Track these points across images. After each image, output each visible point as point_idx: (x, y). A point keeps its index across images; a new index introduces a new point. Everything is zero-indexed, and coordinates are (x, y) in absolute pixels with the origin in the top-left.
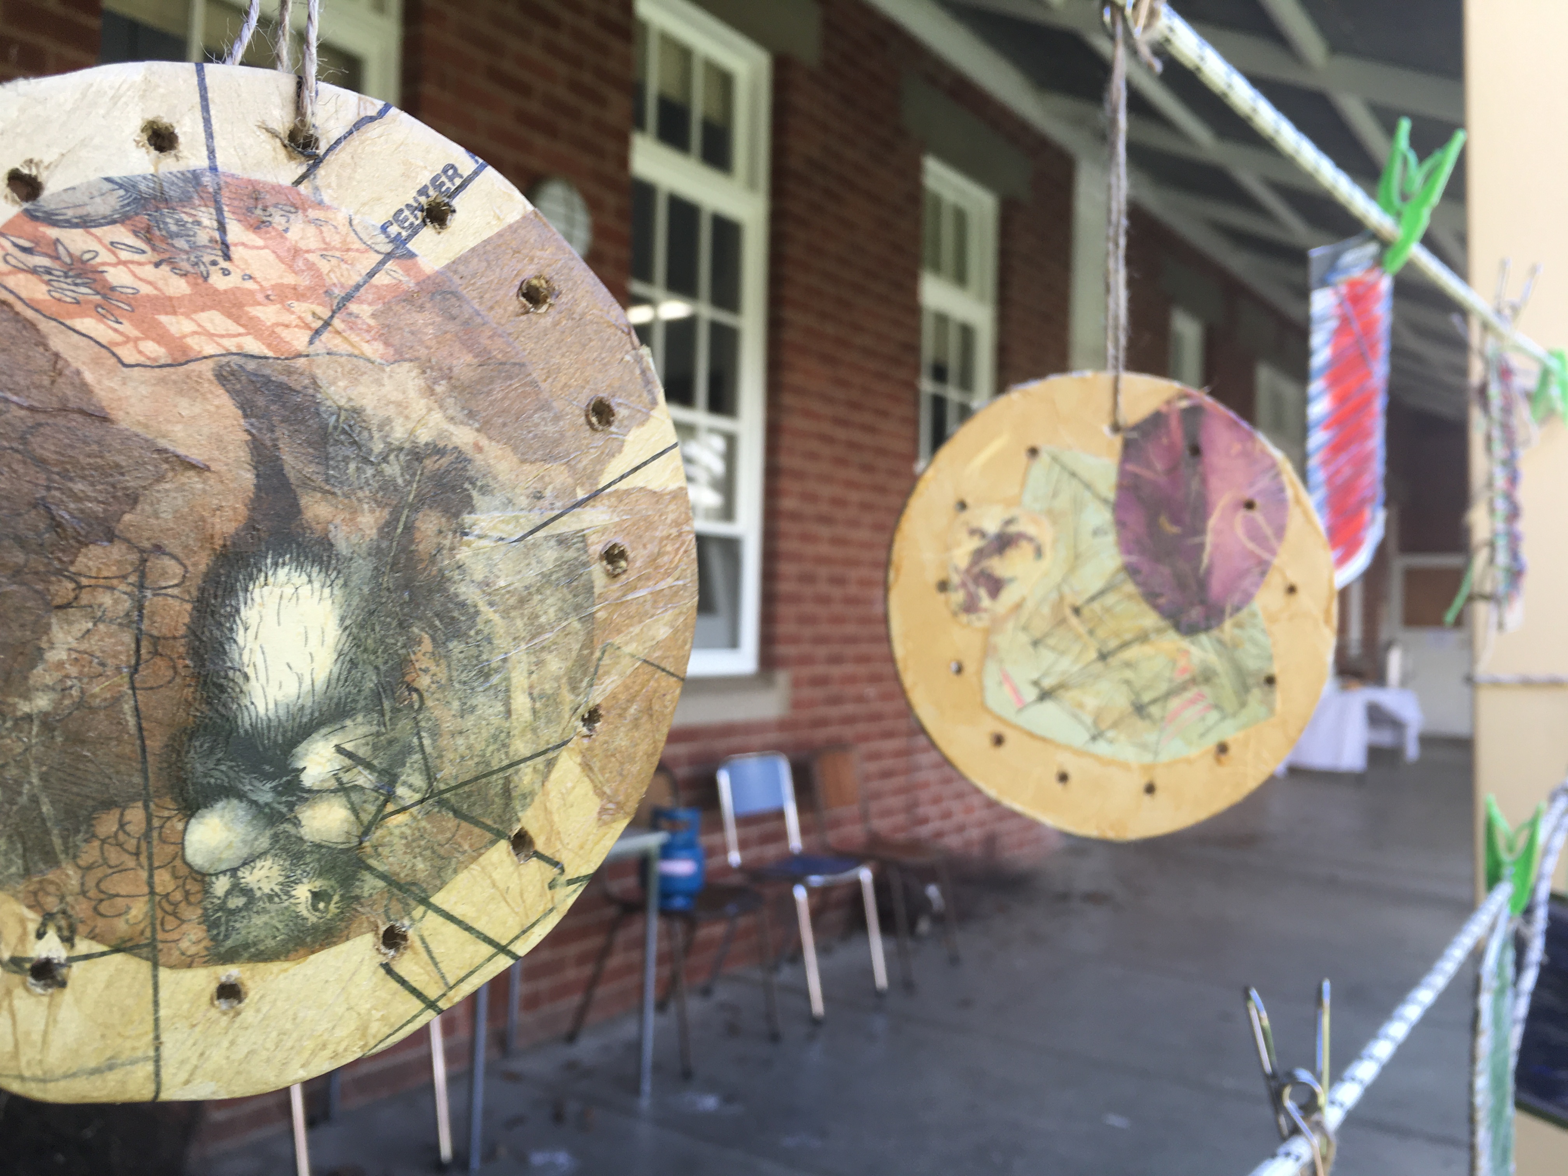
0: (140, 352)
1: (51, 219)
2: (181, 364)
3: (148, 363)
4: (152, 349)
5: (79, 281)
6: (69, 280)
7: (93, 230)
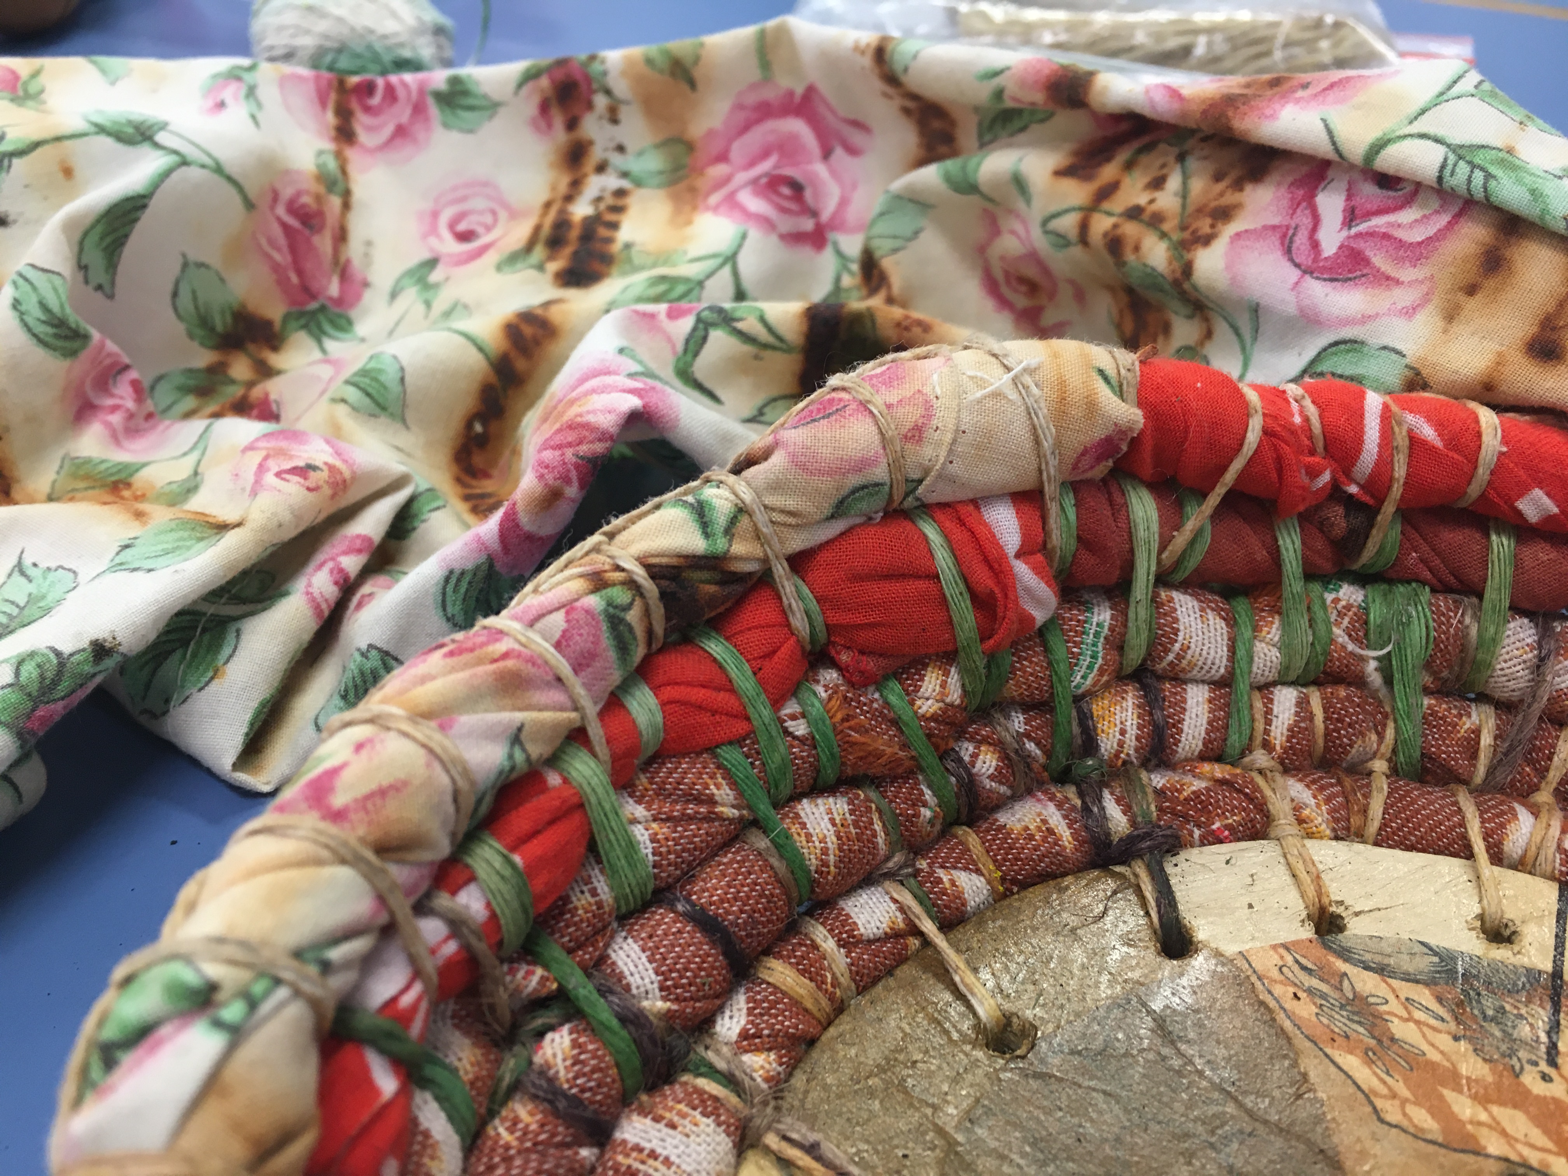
0: (1405, 1114)
1: (1345, 954)
2: (1455, 1150)
3: (1412, 1130)
4: (1422, 1118)
5: (1356, 1018)
6: (1344, 1013)
7: (1390, 980)
